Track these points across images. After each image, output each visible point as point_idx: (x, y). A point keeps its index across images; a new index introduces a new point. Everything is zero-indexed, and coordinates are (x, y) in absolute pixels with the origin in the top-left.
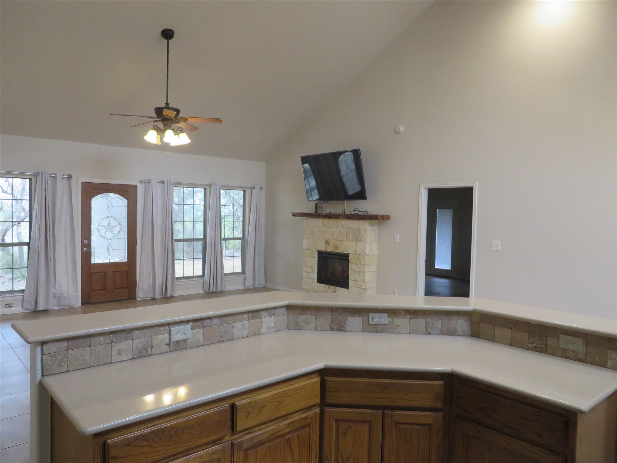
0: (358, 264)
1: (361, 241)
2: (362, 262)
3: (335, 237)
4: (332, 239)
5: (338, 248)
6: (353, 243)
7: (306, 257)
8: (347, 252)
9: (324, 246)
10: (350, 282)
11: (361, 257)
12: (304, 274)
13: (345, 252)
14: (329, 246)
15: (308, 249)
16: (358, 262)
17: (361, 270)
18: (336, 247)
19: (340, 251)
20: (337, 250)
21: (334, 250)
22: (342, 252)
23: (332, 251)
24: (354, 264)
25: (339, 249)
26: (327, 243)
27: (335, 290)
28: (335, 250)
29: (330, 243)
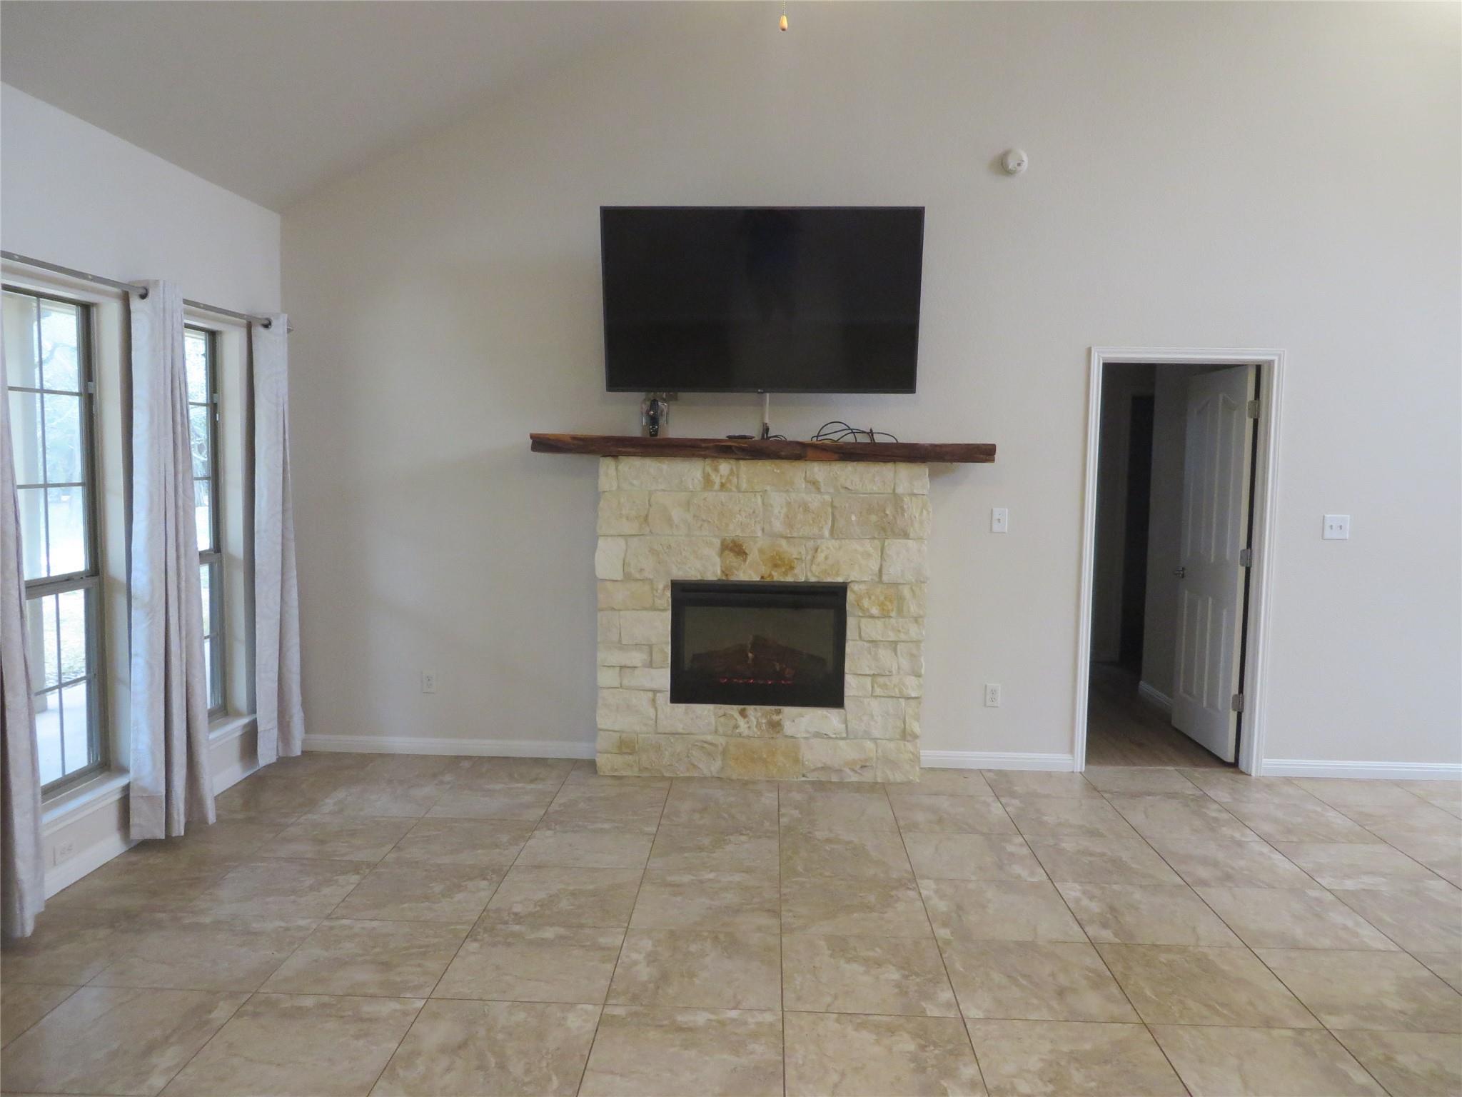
0: (890, 617)
1: (906, 535)
2: (913, 608)
3: (778, 526)
4: (759, 534)
5: (792, 568)
6: (869, 546)
7: (613, 609)
8: (840, 580)
9: (717, 560)
10: (850, 681)
11: (906, 591)
12: (606, 678)
13: (829, 580)
14: (745, 560)
15: (628, 577)
16: (892, 611)
17: (903, 637)
18: (778, 561)
19: (803, 574)
20: (785, 574)
21: (770, 575)
22: (813, 579)
23: (758, 579)
24: (872, 617)
25: (796, 571)
26: (731, 550)
27: (775, 718)
28: (773, 573)
29: (746, 551)
